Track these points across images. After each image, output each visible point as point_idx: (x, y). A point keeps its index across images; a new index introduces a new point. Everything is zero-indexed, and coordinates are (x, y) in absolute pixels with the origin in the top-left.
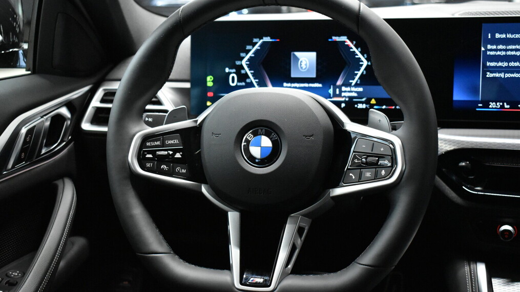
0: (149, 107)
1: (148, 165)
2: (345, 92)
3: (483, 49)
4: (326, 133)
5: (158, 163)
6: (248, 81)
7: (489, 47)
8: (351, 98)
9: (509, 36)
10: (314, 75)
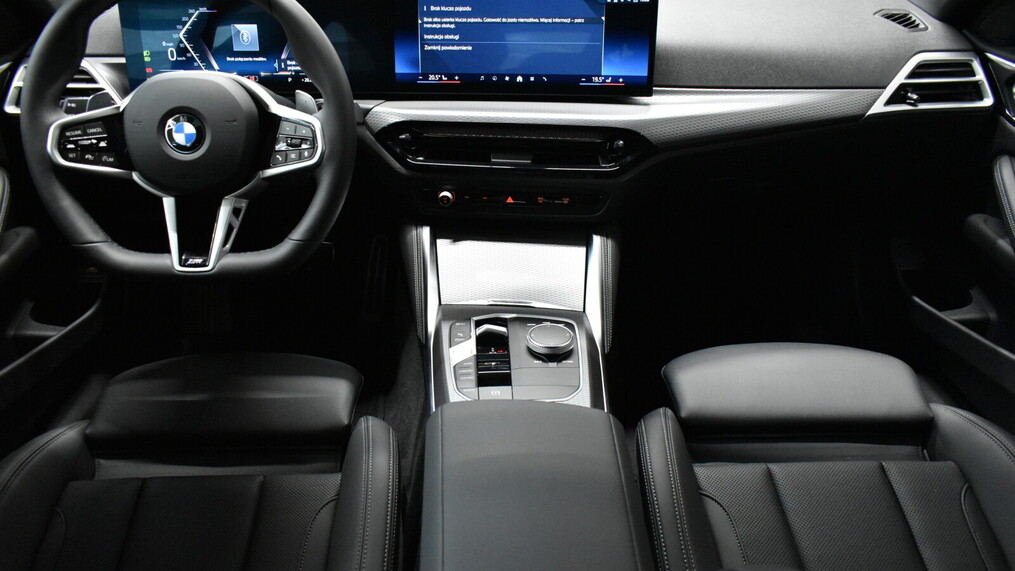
0: (70, 86)
1: (71, 155)
2: (291, 65)
3: (420, 22)
4: (249, 117)
5: (81, 154)
6: (188, 55)
7: (426, 19)
8: (297, 72)
9: (443, 9)
10: (257, 49)
